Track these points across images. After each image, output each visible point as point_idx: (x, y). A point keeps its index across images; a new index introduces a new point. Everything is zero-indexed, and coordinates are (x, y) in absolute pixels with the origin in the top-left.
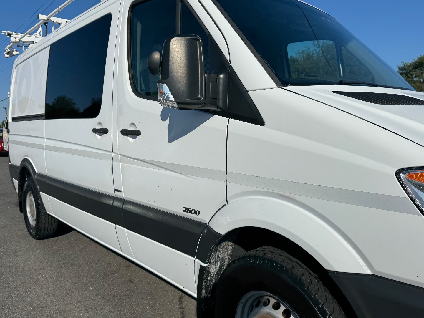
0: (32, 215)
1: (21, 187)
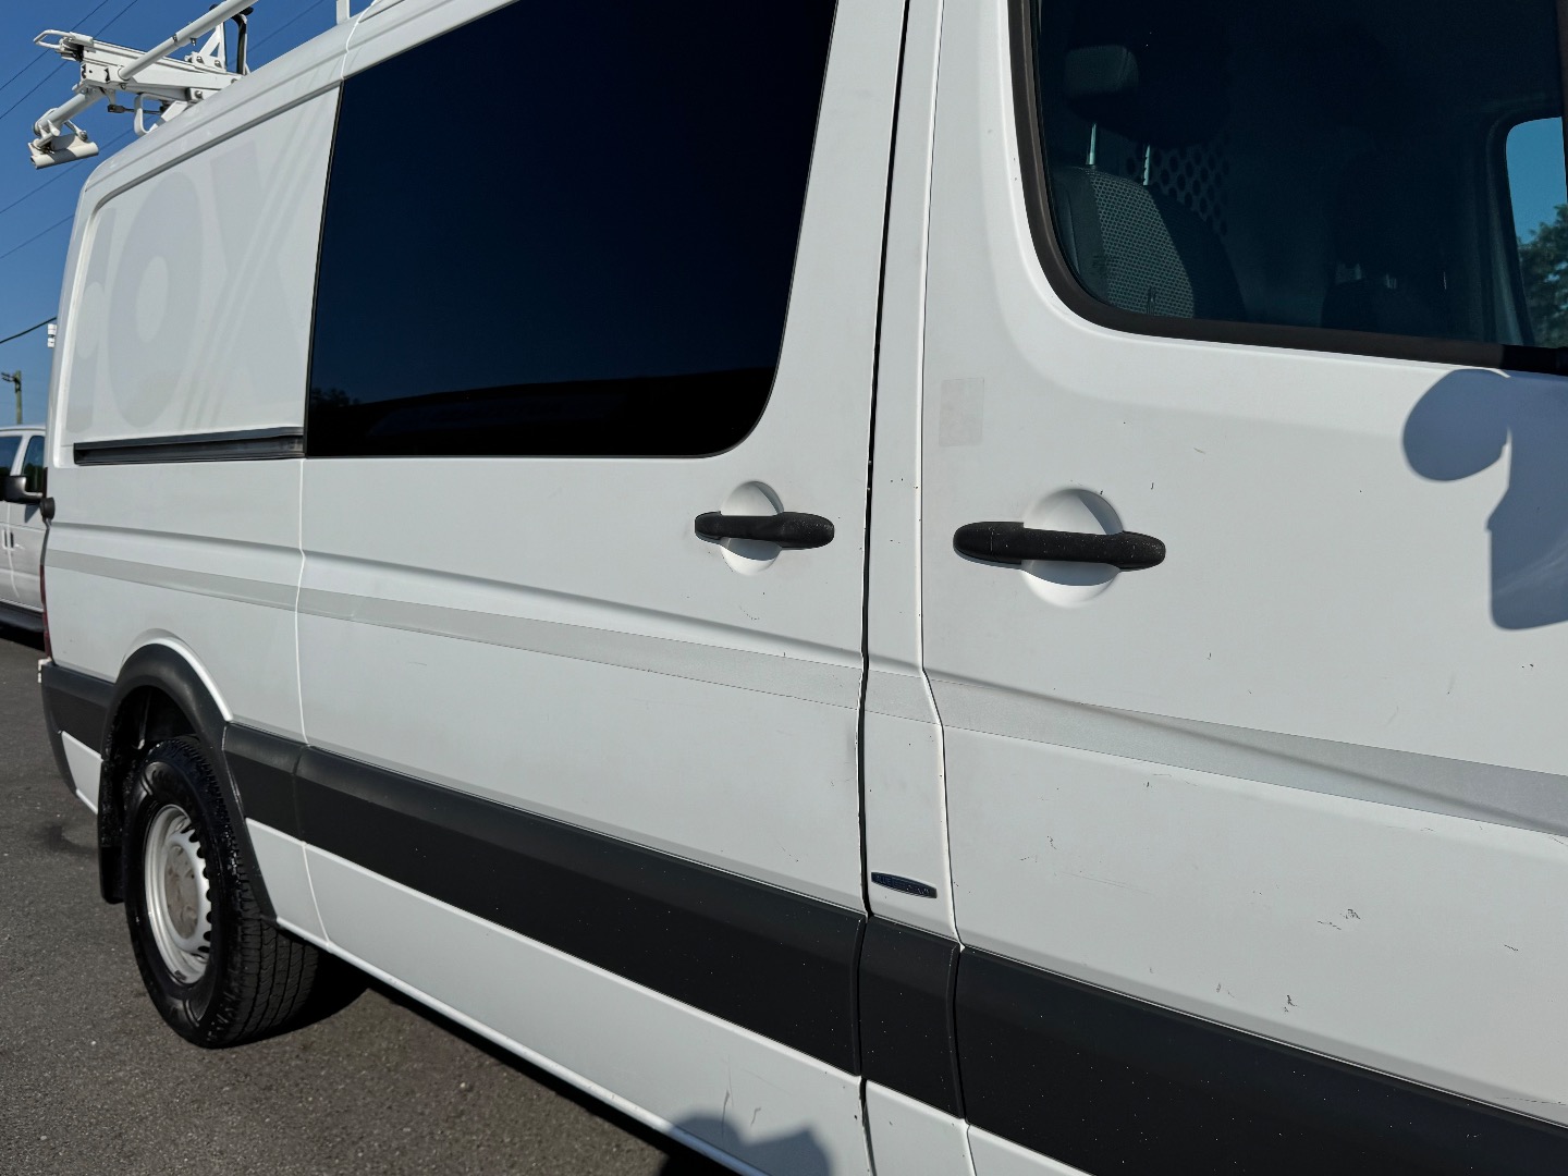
1: (114, 780)
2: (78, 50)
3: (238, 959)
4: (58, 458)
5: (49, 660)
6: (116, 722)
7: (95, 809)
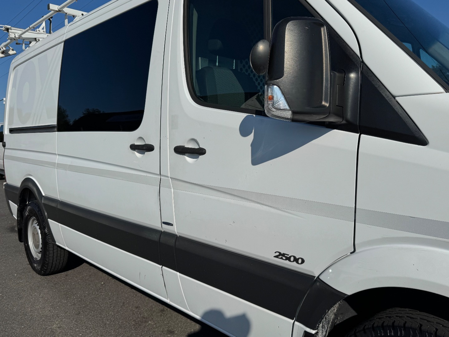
0: (36, 246)
1: (21, 211)
2: (7, 30)
3: (48, 253)
4: (6, 132)
5: (6, 183)
6: (20, 197)
7: (16, 218)
